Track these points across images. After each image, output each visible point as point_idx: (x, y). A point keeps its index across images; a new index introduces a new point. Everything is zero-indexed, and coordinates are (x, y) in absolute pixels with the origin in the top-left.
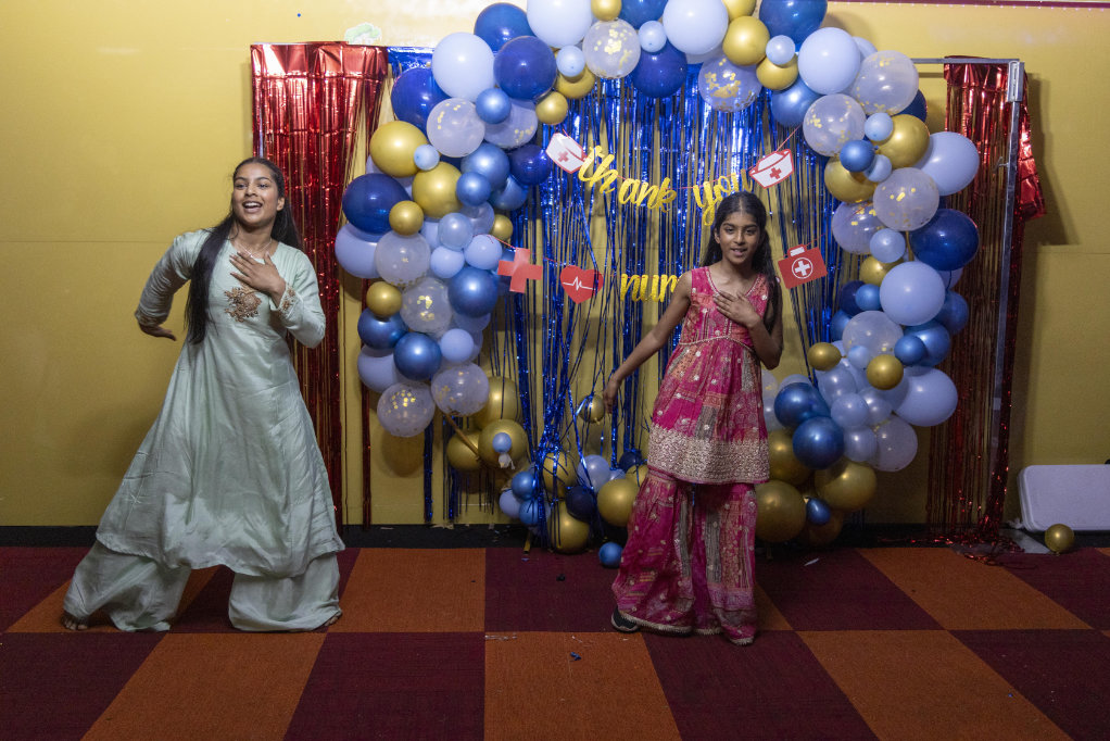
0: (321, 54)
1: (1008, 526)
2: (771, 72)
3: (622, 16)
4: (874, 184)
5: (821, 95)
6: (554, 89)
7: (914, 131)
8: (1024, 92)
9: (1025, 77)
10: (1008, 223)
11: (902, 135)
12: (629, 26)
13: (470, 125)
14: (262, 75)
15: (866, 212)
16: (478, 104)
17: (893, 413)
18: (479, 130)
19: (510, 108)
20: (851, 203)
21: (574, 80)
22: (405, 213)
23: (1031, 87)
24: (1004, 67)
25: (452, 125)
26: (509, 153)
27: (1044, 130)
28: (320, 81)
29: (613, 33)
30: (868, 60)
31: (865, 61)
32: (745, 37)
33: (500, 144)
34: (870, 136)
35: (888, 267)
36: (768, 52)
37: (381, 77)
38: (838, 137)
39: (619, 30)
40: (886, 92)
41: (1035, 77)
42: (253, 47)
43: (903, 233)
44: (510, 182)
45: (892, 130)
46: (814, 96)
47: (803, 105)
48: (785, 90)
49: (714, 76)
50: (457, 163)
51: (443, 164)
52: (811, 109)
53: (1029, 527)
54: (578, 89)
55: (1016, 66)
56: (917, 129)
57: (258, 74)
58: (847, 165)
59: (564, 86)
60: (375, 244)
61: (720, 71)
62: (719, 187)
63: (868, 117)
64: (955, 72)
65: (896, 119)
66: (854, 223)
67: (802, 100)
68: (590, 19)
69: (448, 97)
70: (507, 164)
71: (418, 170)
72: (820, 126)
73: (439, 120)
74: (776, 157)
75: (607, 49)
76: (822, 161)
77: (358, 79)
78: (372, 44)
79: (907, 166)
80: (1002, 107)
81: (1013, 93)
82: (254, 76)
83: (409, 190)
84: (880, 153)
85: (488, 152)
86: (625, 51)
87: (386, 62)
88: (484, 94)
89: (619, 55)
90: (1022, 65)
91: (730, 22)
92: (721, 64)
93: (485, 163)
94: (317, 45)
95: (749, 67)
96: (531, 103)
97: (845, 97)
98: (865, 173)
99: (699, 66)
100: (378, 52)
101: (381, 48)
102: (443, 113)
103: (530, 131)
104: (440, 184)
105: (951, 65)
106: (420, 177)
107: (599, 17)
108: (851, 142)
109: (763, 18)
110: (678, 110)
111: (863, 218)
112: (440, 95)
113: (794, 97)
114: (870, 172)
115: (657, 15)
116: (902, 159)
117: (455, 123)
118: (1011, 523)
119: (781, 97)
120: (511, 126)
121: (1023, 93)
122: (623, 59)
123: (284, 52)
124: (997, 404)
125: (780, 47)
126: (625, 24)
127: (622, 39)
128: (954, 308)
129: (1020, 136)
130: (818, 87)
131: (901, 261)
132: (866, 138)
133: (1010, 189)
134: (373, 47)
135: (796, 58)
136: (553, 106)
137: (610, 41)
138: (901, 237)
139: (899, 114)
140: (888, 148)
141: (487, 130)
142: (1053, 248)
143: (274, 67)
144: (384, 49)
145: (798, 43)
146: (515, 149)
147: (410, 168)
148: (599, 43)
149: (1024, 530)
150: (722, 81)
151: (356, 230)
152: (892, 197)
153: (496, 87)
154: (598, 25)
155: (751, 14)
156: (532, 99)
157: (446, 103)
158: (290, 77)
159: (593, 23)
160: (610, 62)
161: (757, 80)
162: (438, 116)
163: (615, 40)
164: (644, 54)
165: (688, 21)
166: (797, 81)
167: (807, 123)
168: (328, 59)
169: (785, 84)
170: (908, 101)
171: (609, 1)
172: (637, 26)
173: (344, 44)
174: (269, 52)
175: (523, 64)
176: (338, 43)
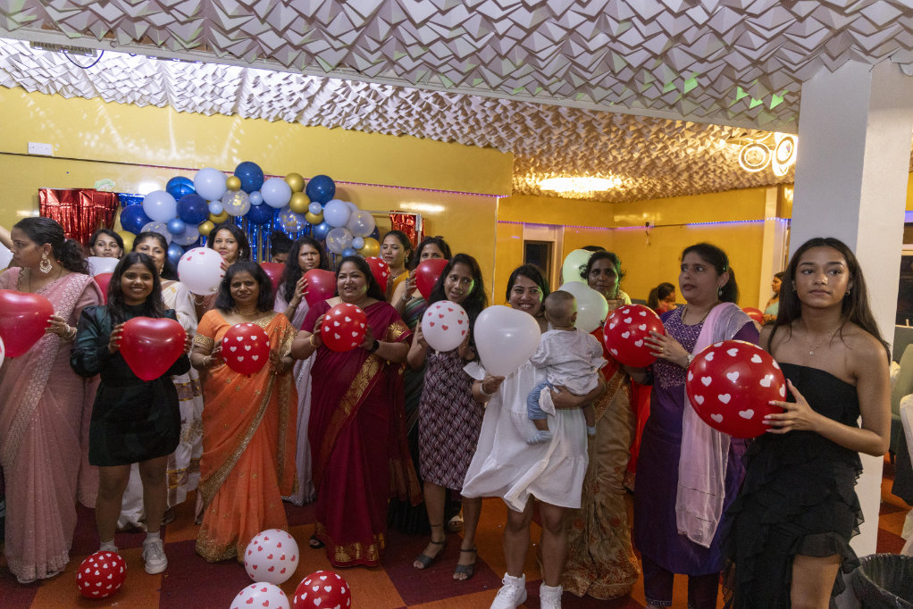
0: (81, 194)
2: (311, 216)
3: (242, 188)
5: (334, 228)
6: (208, 219)
12: (245, 193)
14: (45, 204)
16: (168, 224)
19: (185, 229)
21: (218, 216)
24: (415, 216)
28: (79, 208)
29: (237, 196)
30: (354, 214)
32: (299, 201)
33: (180, 244)
34: (355, 246)
36: (310, 208)
37: (115, 207)
38: (342, 246)
39: (240, 195)
40: (362, 227)
42: (40, 190)
45: (364, 244)
46: (331, 228)
47: (326, 231)
48: (318, 225)
49: (286, 216)
52: (329, 234)
55: (420, 216)
57: (43, 203)
59: (213, 218)
61: (289, 215)
63: (354, 238)
65: (366, 240)
68: (225, 189)
69: (150, 220)
72: (333, 241)
75: (234, 204)
76: (336, 255)
77: (102, 208)
78: (110, 191)
80: (414, 233)
81: (418, 228)
82: (40, 204)
86: (243, 205)
87: (119, 200)
88: (171, 221)
89: (240, 206)
90: (423, 216)
91: (293, 193)
92: (289, 211)
94: (80, 190)
95: (302, 214)
96: (196, 226)
97: (344, 229)
99: (279, 210)
100: (114, 195)
101: (114, 193)
103: (195, 238)
105: (393, 215)
108: (347, 248)
109: (307, 193)
113: (322, 227)
115: (258, 188)
119: (317, 227)
120: (186, 235)
122: (242, 208)
123: (59, 194)
125: (315, 207)
126: (243, 192)
127: (241, 199)
130: (332, 224)
132: (353, 248)
134: (111, 193)
135: (322, 210)
136: (207, 227)
137: (236, 200)
139: (368, 237)
141: (173, 237)
143: (52, 201)
144: (117, 194)
145: (323, 204)
146: (187, 246)
148: (230, 200)
150: (290, 219)
153: (177, 217)
154: (230, 192)
155: (302, 191)
156: (197, 223)
157: (151, 223)
158: (62, 206)
159: (227, 191)
160: (236, 209)
161: (305, 219)
163: (239, 199)
164: (252, 206)
165: (273, 192)
166: (323, 221)
167: (328, 239)
168: (84, 197)
169: (319, 222)
170: (371, 231)
171: (234, 182)
172: (249, 193)
173: (94, 190)
174: (49, 192)
175: (192, 208)
176: (90, 190)
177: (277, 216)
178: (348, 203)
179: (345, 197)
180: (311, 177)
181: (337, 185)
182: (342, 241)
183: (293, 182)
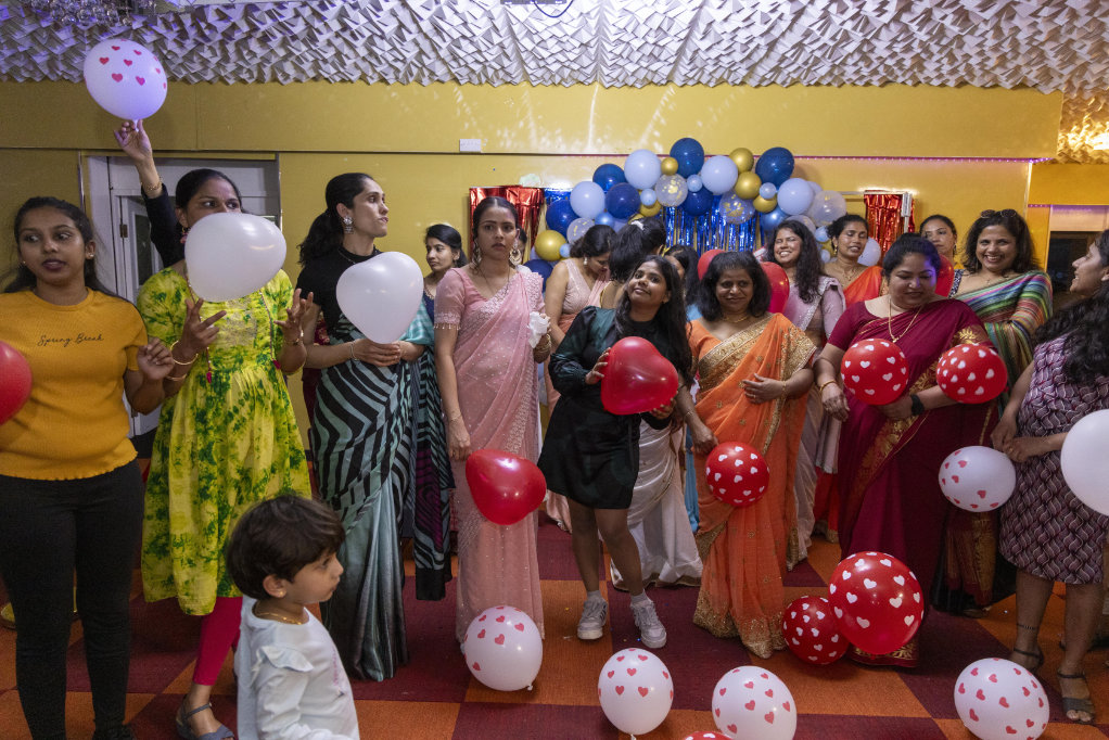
0: (508, 192)
2: (762, 202)
3: (679, 171)
8: (913, 210)
9: (913, 202)
12: (682, 178)
21: (649, 207)
24: (900, 198)
29: (673, 182)
30: (817, 197)
32: (747, 184)
36: (760, 192)
37: (541, 204)
39: (676, 180)
40: (828, 214)
41: (920, 202)
42: (471, 189)
48: (769, 212)
49: (729, 205)
54: (653, 212)
55: (907, 198)
59: (644, 210)
61: (732, 202)
64: (871, 200)
67: (779, 217)
68: (660, 174)
69: (578, 217)
73: (573, 230)
75: (669, 191)
77: (527, 206)
78: (535, 186)
80: (898, 220)
81: (905, 211)
86: (679, 192)
87: (543, 196)
88: (600, 216)
89: (676, 194)
90: (910, 195)
91: (739, 173)
92: (733, 198)
94: (506, 187)
95: (749, 200)
97: (805, 217)
99: (720, 197)
100: (539, 191)
101: (540, 189)
102: (575, 226)
105: (869, 196)
109: (757, 172)
112: (574, 216)
113: (774, 216)
115: (697, 170)
119: (767, 216)
122: (678, 197)
123: (487, 191)
125: (767, 189)
126: (680, 176)
127: (677, 185)
130: (789, 210)
134: (536, 188)
135: (777, 194)
137: (671, 187)
144: (542, 189)
145: (778, 186)
148: (665, 187)
150: (733, 207)
153: (606, 211)
154: (664, 177)
155: (750, 170)
157: (577, 220)
159: (662, 176)
160: (671, 198)
161: (753, 207)
162: (573, 227)
163: (675, 186)
164: (690, 193)
165: (715, 175)
166: (776, 207)
168: (511, 194)
169: (769, 209)
171: (670, 165)
172: (686, 177)
173: (520, 186)
175: (622, 199)
176: (517, 186)
177: (716, 206)
178: (809, 182)
179: (807, 175)
180: (761, 154)
181: (797, 161)
183: (740, 160)
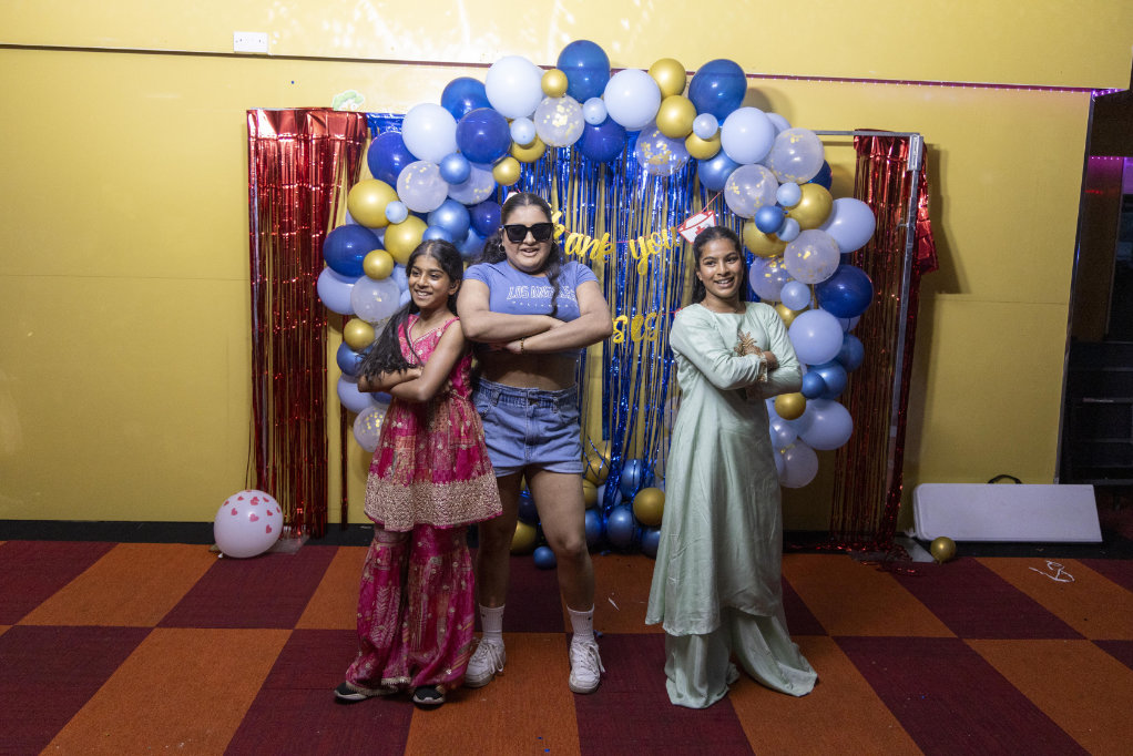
0: (309, 117)
1: (903, 535)
2: (697, 145)
3: (569, 92)
4: (784, 243)
5: (741, 165)
6: (509, 155)
7: (819, 199)
8: (923, 161)
9: (925, 148)
10: (907, 275)
11: (810, 201)
12: (575, 102)
13: (435, 184)
14: (256, 137)
15: (778, 265)
16: (442, 166)
17: (798, 438)
18: (442, 190)
19: (470, 170)
20: (765, 258)
21: (526, 147)
22: (377, 261)
23: (930, 156)
24: (907, 140)
25: (419, 185)
26: (470, 208)
27: (943, 194)
28: (307, 142)
29: (560, 108)
30: (784, 135)
31: (779, 136)
32: (675, 114)
33: (461, 201)
34: (781, 202)
35: (796, 314)
36: (695, 128)
37: (362, 139)
38: (755, 202)
39: (565, 105)
40: (798, 163)
41: (935, 148)
42: (249, 112)
43: (810, 286)
44: (471, 233)
45: (801, 196)
46: (735, 165)
47: (726, 172)
48: (710, 159)
49: (649, 145)
50: (424, 217)
51: (411, 217)
52: (731, 177)
53: (919, 536)
54: (531, 155)
55: (917, 139)
56: (822, 197)
57: (253, 134)
58: (761, 227)
59: (518, 151)
60: (352, 285)
61: (654, 143)
62: (651, 241)
63: (780, 184)
64: (863, 144)
65: (804, 188)
66: (767, 275)
67: (725, 168)
68: (541, 96)
69: (416, 159)
70: (468, 218)
71: (390, 223)
72: (738, 193)
73: (407, 181)
74: (700, 217)
75: (554, 122)
76: (741, 221)
77: (341, 141)
78: (353, 110)
79: (813, 227)
80: (904, 175)
81: (913, 164)
82: (249, 136)
83: (381, 239)
84: (790, 216)
85: (451, 208)
86: (571, 125)
87: (367, 126)
88: (447, 158)
89: (567, 126)
90: (922, 138)
91: (663, 98)
92: (655, 135)
93: (448, 217)
94: (306, 110)
95: (679, 139)
96: (489, 166)
97: (761, 168)
98: (777, 234)
99: (637, 134)
100: (360, 117)
101: (361, 114)
102: (410, 174)
103: (488, 190)
104: (407, 236)
105: (860, 137)
106: (391, 229)
107: (548, 94)
108: (765, 207)
109: (691, 98)
110: (621, 170)
111: (775, 270)
112: (410, 158)
113: (717, 165)
114: (781, 233)
115: (599, 93)
116: (808, 222)
117: (421, 183)
118: (906, 532)
119: (707, 165)
120: (472, 185)
121: (922, 163)
122: (569, 132)
123: (275, 117)
124: (893, 431)
125: (705, 123)
126: (571, 100)
127: (568, 113)
128: (852, 349)
129: (918, 201)
130: (738, 158)
131: (807, 308)
132: (778, 204)
133: (909, 245)
134: (355, 113)
135: (719, 131)
136: (507, 170)
137: (558, 116)
138: (807, 289)
139: (807, 183)
140: (797, 213)
141: (450, 188)
142: (948, 296)
143: (266, 130)
144: (364, 115)
145: (721, 119)
146: (475, 205)
147: (382, 221)
148: (548, 117)
149: (915, 539)
150: (656, 151)
151: (336, 274)
152: (800, 255)
153: (457, 152)
154: (547, 100)
155: (680, 94)
156: (489, 163)
157: (414, 165)
158: (282, 138)
159: (543, 98)
160: (558, 133)
161: (685, 150)
162: (406, 176)
163: (563, 114)
164: (588, 127)
165: (625, 100)
166: (720, 152)
167: (727, 188)
168: (315, 122)
169: (709, 155)
170: (815, 172)
171: (556, 81)
172: (582, 102)
173: (329, 110)
174: (262, 116)
175: (481, 133)
176: (324, 109)
177: (633, 148)
178: (770, 115)
179: (764, 104)
180: (696, 70)
181: (751, 83)
182: (755, 192)
183: (666, 77)
